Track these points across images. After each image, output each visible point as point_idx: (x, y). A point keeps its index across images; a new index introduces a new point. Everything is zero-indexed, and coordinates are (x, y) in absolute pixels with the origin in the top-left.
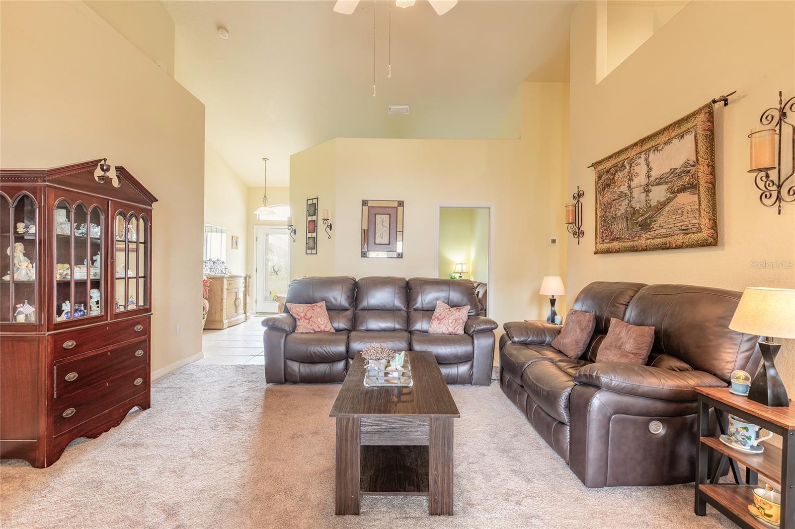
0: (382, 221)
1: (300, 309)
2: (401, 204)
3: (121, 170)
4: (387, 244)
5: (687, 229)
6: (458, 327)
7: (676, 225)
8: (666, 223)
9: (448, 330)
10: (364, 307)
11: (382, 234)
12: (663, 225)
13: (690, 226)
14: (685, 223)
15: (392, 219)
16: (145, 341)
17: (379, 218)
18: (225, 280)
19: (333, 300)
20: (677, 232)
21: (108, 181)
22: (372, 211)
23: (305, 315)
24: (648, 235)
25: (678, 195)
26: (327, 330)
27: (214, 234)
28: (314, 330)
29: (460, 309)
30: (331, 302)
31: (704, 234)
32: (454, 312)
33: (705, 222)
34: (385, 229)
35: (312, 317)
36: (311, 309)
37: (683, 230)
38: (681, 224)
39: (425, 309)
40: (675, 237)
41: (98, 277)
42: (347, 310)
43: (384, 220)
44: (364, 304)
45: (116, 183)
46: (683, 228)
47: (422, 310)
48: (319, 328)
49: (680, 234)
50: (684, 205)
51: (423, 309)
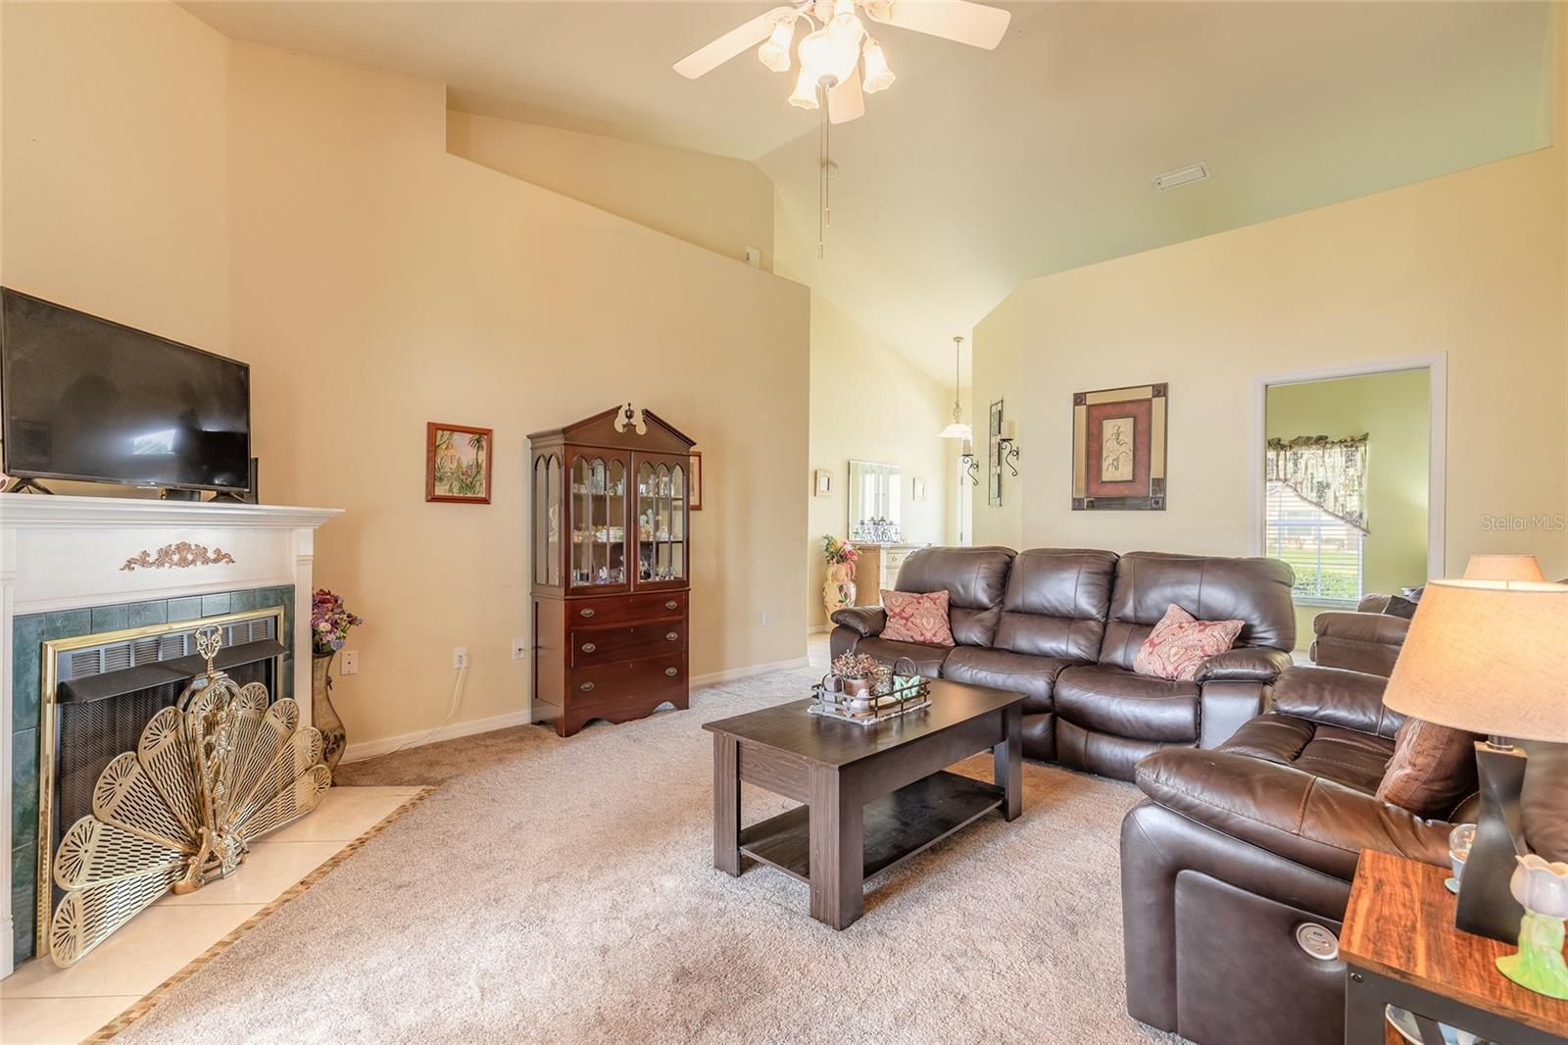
0: (1118, 433)
1: (896, 601)
2: (1161, 390)
3: (647, 414)
4: (1131, 481)
6: (1186, 664)
9: (1164, 669)
10: (1016, 607)
11: (1117, 459)
15: (1139, 427)
16: (680, 621)
17: (1109, 427)
18: (883, 554)
19: (961, 590)
21: (630, 427)
22: (1095, 413)
23: (903, 610)
26: (937, 640)
27: (868, 476)
28: (912, 637)
29: (1206, 626)
30: (958, 592)
32: (1191, 631)
34: (1123, 448)
35: (913, 614)
36: (915, 601)
39: (1143, 620)
41: (618, 541)
42: (986, 609)
43: (1121, 429)
44: (1016, 600)
45: (641, 429)
47: (1136, 623)
48: (922, 635)
51: (1138, 620)
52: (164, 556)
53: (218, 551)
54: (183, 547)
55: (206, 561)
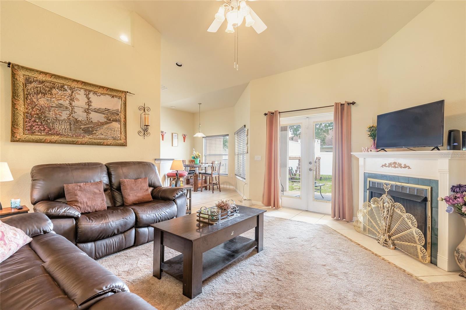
5: (115, 138)
7: (111, 135)
8: (105, 133)
12: (103, 134)
13: (117, 137)
14: (115, 135)
20: (110, 138)
24: (91, 136)
25: (113, 122)
31: (122, 141)
33: (123, 136)
37: (114, 138)
38: (113, 135)
40: (108, 140)
46: (114, 137)
49: (111, 139)
50: (115, 127)
52: (390, 165)
53: (405, 165)
54: (395, 163)
55: (401, 167)
